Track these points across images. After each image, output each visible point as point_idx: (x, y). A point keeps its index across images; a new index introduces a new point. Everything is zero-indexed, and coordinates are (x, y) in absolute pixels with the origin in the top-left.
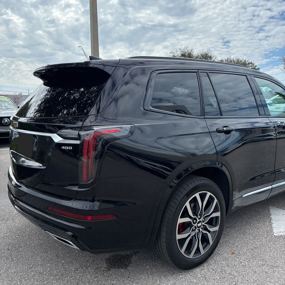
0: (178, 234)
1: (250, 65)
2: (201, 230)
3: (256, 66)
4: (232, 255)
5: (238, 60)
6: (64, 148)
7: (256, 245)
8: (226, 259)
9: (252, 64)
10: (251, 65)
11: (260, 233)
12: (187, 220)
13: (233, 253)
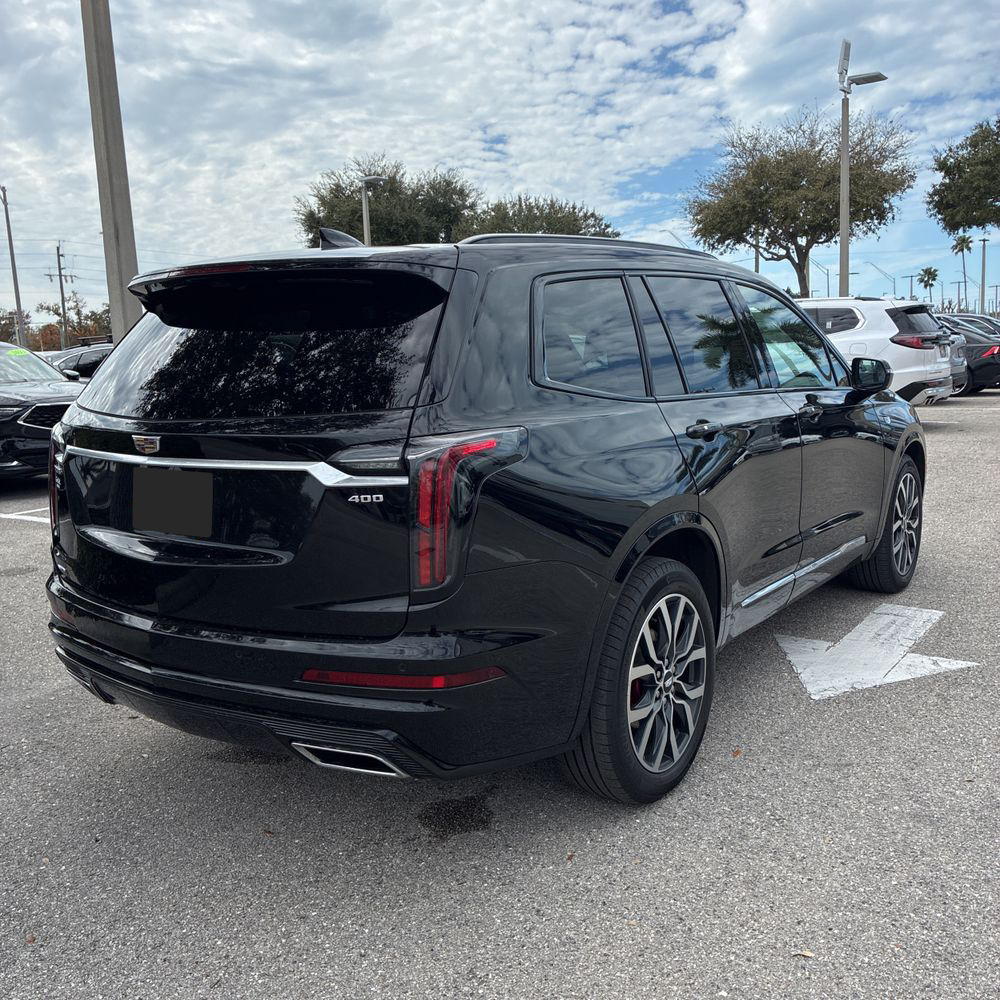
0: (632, 709)
1: (589, 221)
2: (671, 696)
3: (607, 226)
4: (734, 756)
5: (552, 205)
6: (357, 501)
7: (782, 727)
8: (725, 768)
9: (596, 219)
10: (591, 221)
11: (779, 699)
12: (646, 670)
13: (738, 752)
